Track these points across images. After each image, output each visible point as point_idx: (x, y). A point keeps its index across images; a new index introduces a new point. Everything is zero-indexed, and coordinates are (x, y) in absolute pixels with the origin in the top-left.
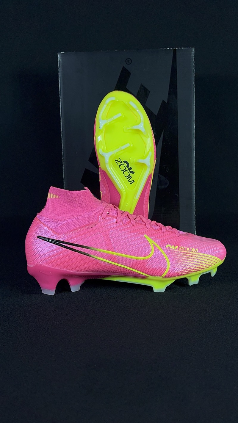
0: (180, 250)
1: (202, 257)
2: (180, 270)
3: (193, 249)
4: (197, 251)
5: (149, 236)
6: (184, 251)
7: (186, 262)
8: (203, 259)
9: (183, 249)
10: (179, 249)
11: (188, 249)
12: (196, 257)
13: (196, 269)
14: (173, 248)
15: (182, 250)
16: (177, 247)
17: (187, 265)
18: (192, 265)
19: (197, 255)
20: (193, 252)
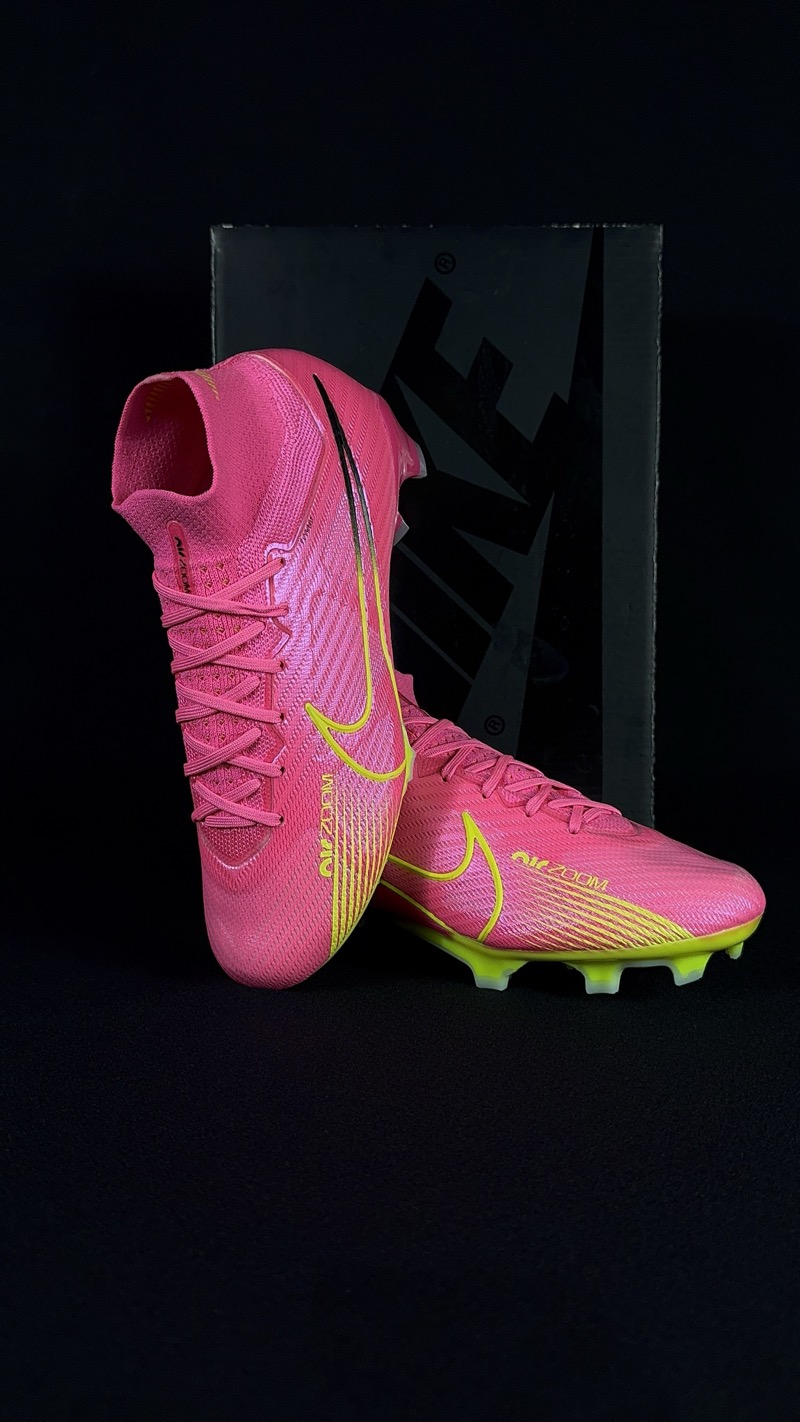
0: (548, 874)
1: (609, 907)
2: (527, 933)
3: (592, 880)
4: (603, 889)
5: (476, 817)
6: (563, 879)
7: (550, 914)
8: (610, 916)
9: (559, 872)
10: (549, 871)
11: (577, 875)
12: (590, 904)
13: (580, 940)
14: (532, 864)
15: (554, 875)
16: (545, 863)
17: (551, 924)
18: (566, 925)
19: (595, 897)
20: (588, 887)
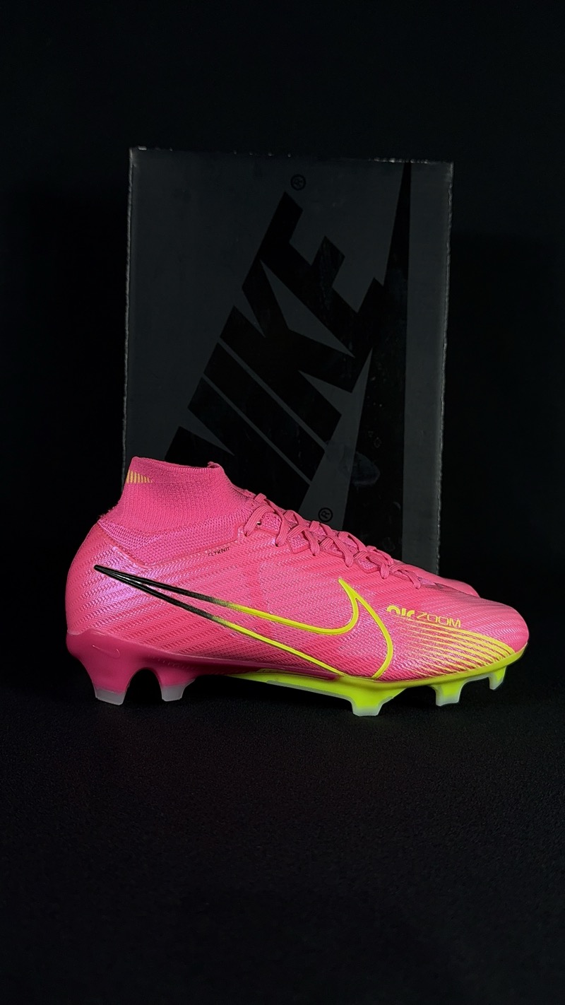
0: (418, 620)
1: (467, 638)
3: (450, 621)
4: (459, 626)
5: (349, 581)
6: (429, 622)
7: (432, 649)
9: (425, 617)
10: (418, 617)
11: (438, 619)
12: (455, 638)
13: (455, 665)
14: (404, 614)
15: (422, 621)
16: (412, 612)
17: (434, 656)
18: (445, 656)
19: (458, 633)
20: (448, 626)
